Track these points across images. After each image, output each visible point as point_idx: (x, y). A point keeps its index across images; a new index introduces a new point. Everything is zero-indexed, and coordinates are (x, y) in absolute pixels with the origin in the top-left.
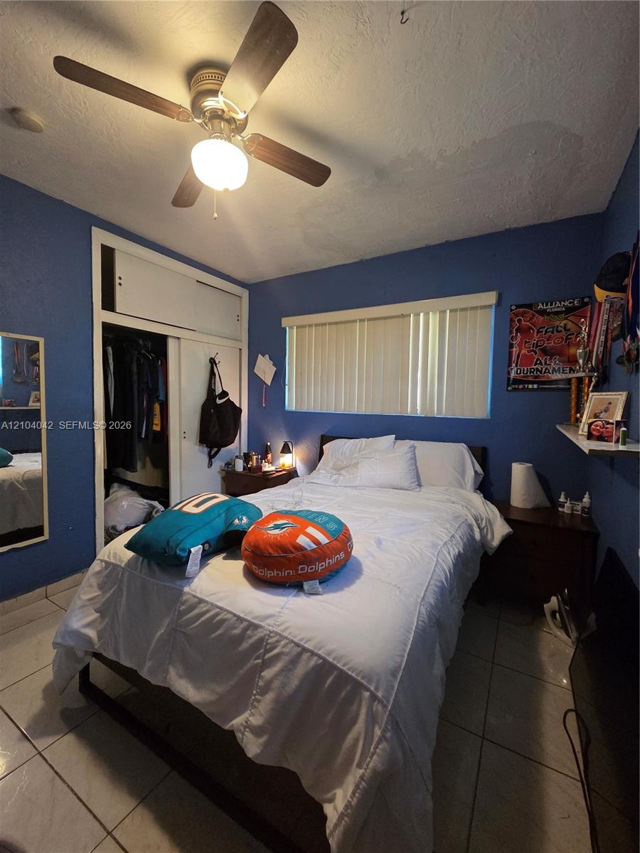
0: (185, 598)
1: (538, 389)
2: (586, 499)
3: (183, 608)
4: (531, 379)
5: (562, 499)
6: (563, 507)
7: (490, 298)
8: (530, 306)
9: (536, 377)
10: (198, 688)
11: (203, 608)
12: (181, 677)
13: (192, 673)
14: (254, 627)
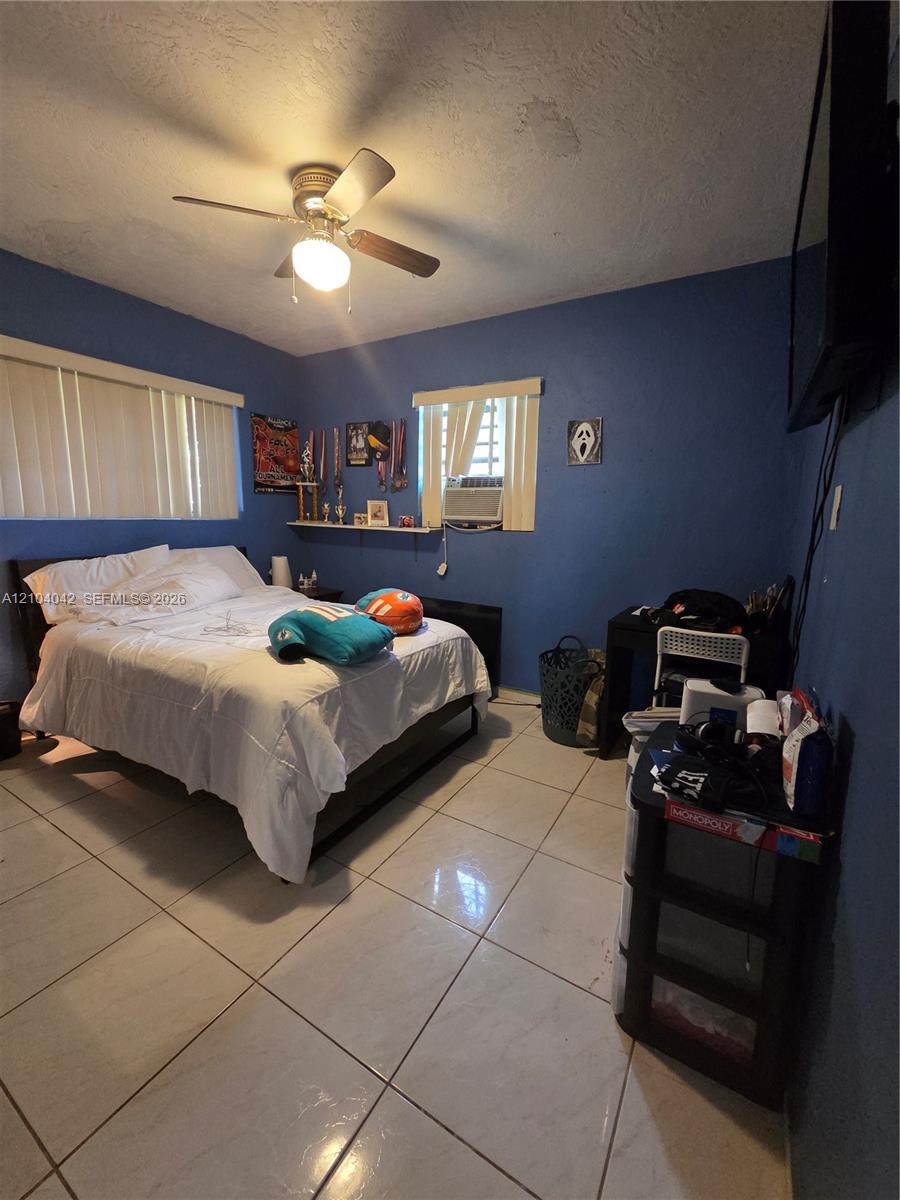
0: (402, 662)
1: (274, 492)
2: (314, 575)
3: (404, 669)
4: (269, 483)
5: (301, 579)
6: (303, 584)
7: (238, 400)
8: (263, 417)
9: (272, 482)
10: (429, 702)
11: (415, 657)
12: (418, 708)
13: (421, 700)
14: (438, 646)
